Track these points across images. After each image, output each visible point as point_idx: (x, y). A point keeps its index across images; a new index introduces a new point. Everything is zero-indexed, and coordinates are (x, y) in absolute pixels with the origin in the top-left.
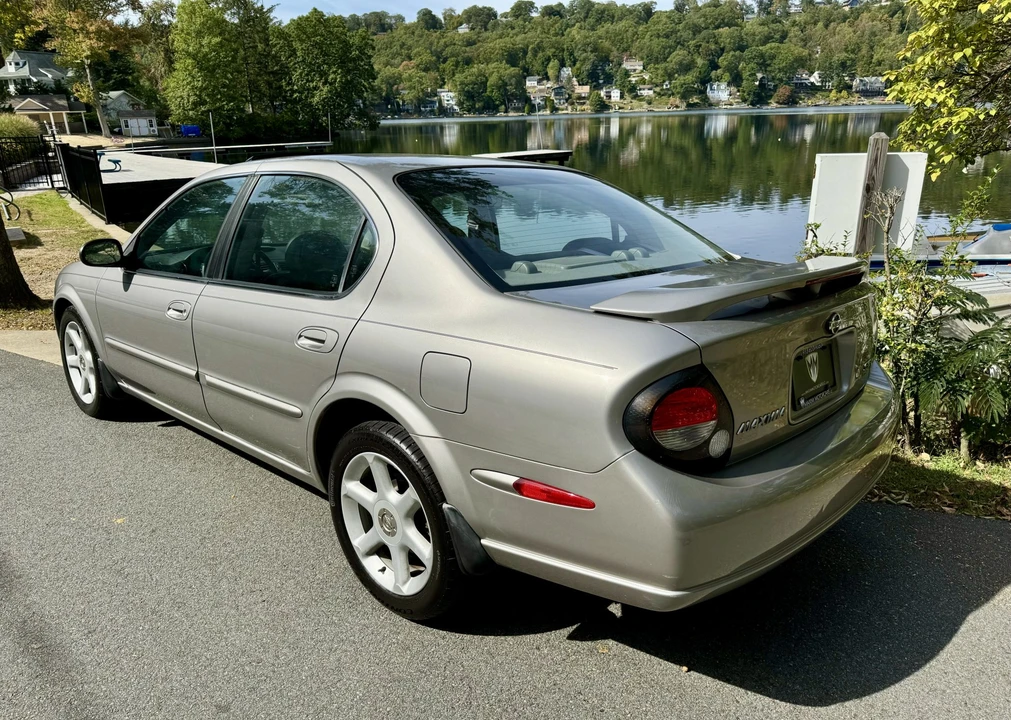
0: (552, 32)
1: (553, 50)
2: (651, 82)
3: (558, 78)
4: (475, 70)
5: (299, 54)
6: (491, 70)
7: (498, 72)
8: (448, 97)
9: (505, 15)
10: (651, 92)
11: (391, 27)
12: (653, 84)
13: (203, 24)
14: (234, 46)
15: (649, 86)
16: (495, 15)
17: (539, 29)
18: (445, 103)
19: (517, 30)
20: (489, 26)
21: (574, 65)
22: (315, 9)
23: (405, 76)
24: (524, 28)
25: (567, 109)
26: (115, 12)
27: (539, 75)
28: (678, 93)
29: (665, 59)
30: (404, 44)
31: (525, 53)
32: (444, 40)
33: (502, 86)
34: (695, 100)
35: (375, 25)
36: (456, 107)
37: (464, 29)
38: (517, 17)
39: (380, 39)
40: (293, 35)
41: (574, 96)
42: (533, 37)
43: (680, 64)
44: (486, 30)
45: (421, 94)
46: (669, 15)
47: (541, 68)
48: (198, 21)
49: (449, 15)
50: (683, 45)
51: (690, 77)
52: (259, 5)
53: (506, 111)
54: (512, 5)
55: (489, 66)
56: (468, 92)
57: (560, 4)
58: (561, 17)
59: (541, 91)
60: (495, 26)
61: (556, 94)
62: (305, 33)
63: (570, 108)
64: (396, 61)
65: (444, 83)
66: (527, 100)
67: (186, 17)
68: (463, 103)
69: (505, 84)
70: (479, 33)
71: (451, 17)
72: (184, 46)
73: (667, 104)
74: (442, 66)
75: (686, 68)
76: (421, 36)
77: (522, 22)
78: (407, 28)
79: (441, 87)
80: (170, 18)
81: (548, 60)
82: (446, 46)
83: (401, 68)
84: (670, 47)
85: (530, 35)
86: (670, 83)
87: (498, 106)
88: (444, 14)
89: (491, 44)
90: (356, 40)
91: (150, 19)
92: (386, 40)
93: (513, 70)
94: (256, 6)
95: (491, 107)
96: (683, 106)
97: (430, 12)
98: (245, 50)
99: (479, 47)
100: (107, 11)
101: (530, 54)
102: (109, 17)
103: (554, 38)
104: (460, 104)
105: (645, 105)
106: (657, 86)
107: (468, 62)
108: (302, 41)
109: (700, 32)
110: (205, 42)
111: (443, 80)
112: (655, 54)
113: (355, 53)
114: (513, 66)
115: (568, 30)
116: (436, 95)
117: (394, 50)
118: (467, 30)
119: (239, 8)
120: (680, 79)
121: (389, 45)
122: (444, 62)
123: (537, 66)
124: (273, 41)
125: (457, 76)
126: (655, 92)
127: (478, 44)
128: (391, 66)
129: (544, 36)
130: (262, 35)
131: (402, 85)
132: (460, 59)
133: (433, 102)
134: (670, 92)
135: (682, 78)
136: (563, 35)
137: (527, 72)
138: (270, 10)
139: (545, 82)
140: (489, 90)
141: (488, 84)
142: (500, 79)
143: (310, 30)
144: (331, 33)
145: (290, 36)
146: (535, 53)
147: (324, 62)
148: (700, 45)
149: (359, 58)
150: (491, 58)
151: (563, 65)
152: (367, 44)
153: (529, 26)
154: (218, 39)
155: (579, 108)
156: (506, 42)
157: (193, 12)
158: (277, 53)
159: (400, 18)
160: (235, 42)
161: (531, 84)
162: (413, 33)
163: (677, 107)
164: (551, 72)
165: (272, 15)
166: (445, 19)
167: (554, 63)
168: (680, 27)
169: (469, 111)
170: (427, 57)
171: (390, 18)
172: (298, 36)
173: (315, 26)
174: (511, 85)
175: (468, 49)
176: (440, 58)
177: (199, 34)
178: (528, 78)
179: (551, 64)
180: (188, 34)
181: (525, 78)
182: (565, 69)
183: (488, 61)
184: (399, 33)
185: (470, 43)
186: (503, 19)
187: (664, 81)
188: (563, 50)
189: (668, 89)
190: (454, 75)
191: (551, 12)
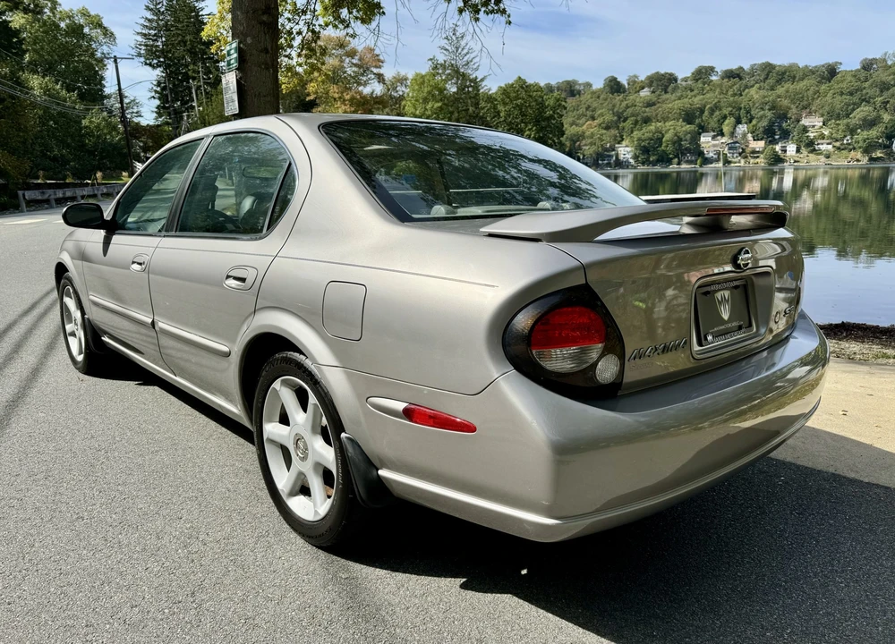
0: (730, 93)
1: (730, 109)
2: (830, 137)
3: (732, 134)
4: (652, 127)
5: (502, 114)
6: (668, 128)
7: (674, 129)
8: (625, 151)
9: (685, 80)
10: (830, 147)
11: (579, 93)
12: (832, 138)
13: (429, 93)
14: (451, 109)
15: (828, 141)
16: (676, 80)
17: (718, 90)
18: (621, 157)
19: (696, 92)
20: (670, 89)
21: (750, 122)
22: (520, 78)
23: (588, 133)
24: (703, 90)
25: (739, 162)
26: (365, 84)
27: (714, 131)
28: (860, 148)
29: (848, 116)
30: (589, 107)
31: (702, 111)
32: (626, 102)
33: (677, 141)
34: (879, 154)
35: (566, 91)
36: (631, 161)
37: (645, 93)
38: (697, 80)
39: (571, 102)
40: (499, 99)
41: (748, 150)
42: (711, 98)
43: (864, 120)
44: (666, 92)
45: (600, 149)
46: (855, 74)
47: (716, 125)
48: (426, 90)
49: (633, 81)
50: (868, 102)
51: (874, 133)
52: (474, 76)
53: (679, 164)
54: (693, 70)
55: (667, 124)
56: (644, 146)
57: (741, 68)
58: (741, 79)
59: (714, 146)
60: (675, 90)
61: (730, 149)
62: (508, 98)
63: (743, 161)
64: (581, 122)
65: (623, 139)
66: (701, 154)
67: (417, 87)
68: (638, 157)
69: (681, 140)
70: (660, 95)
71: (635, 82)
72: (413, 110)
73: (846, 158)
74: (621, 125)
75: (869, 124)
76: (606, 100)
77: (701, 85)
78: (593, 93)
79: (619, 143)
80: (404, 89)
81: (725, 117)
82: (627, 107)
83: (585, 127)
84: (854, 104)
85: (708, 95)
86: (852, 138)
87: (672, 159)
88: (628, 80)
89: (670, 105)
90: (551, 102)
91: (389, 90)
92: (574, 104)
93: (689, 127)
94: (471, 77)
95: (665, 159)
96: (865, 160)
97: (615, 79)
98: (458, 112)
99: (659, 107)
100: (359, 84)
101: (706, 113)
102: (361, 88)
103: (732, 99)
104: (636, 157)
105: (822, 159)
106: (837, 141)
107: (647, 121)
108: (505, 104)
109: (888, 89)
110: (429, 106)
111: (622, 136)
112: (837, 111)
113: (549, 113)
114: (689, 124)
115: (747, 90)
116: (614, 150)
117: (580, 112)
118: (648, 94)
119: (458, 79)
120: (862, 135)
121: (576, 108)
122: (624, 121)
123: (713, 123)
124: (482, 104)
125: (635, 133)
126: (834, 146)
127: (658, 105)
128: (577, 125)
129: (722, 96)
130: (473, 100)
131: (584, 142)
132: (639, 118)
133: (611, 156)
134: (851, 147)
135: (865, 133)
136: (741, 95)
137: (703, 129)
138: (482, 80)
139: (719, 137)
140: (664, 145)
141: (664, 139)
142: (676, 135)
143: (513, 95)
144: (530, 96)
145: (496, 100)
146: (712, 111)
147: (522, 122)
148: (888, 102)
149: (551, 117)
150: (668, 117)
151: (739, 121)
152: (560, 105)
153: (708, 88)
154: (439, 104)
155: (752, 161)
156: (685, 103)
157: (423, 83)
158: (484, 114)
159: (589, 85)
160: (452, 106)
161: (706, 140)
162: (599, 97)
163: (858, 160)
164: (726, 129)
165: (484, 84)
166: (629, 84)
167: (730, 121)
168: (867, 84)
169: (643, 164)
170: (609, 117)
171: (580, 85)
172: (503, 100)
173: (518, 91)
174: (686, 140)
175: (647, 110)
176: (621, 117)
177: (426, 100)
178: (702, 135)
179: (727, 122)
180: (417, 100)
181: (700, 134)
182: (740, 126)
183: (665, 119)
184: (585, 97)
185: (650, 104)
186: (684, 83)
187: (845, 136)
188: (741, 109)
189: (849, 144)
190: (632, 132)
191: (731, 75)
